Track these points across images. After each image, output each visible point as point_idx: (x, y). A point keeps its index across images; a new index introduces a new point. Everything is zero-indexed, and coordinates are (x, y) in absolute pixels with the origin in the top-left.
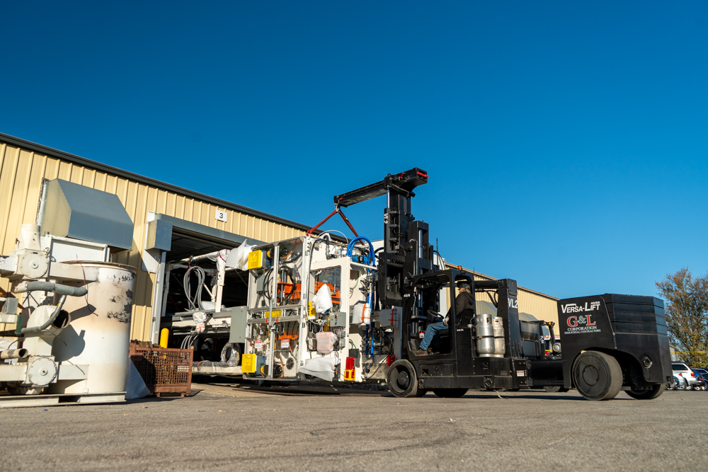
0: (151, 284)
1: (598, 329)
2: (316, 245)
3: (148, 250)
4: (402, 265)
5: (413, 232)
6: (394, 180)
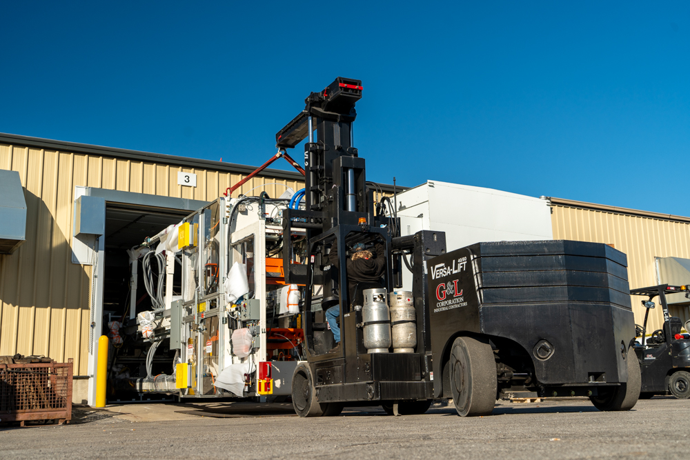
0: (87, 279)
1: (465, 301)
2: (241, 207)
3: (76, 237)
4: (322, 225)
5: (338, 175)
6: (314, 101)
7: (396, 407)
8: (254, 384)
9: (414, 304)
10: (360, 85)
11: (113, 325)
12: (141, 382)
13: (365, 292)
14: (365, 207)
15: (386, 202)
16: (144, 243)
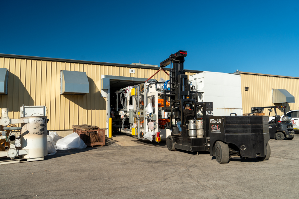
0: (105, 101)
1: (220, 132)
2: (150, 86)
3: (102, 90)
4: (175, 94)
5: (179, 79)
6: (172, 56)
7: (198, 153)
8: (155, 138)
9: (203, 124)
10: (186, 52)
11: (112, 112)
12: (121, 129)
13: (189, 120)
14: (187, 89)
15: (193, 87)
16: (120, 90)
